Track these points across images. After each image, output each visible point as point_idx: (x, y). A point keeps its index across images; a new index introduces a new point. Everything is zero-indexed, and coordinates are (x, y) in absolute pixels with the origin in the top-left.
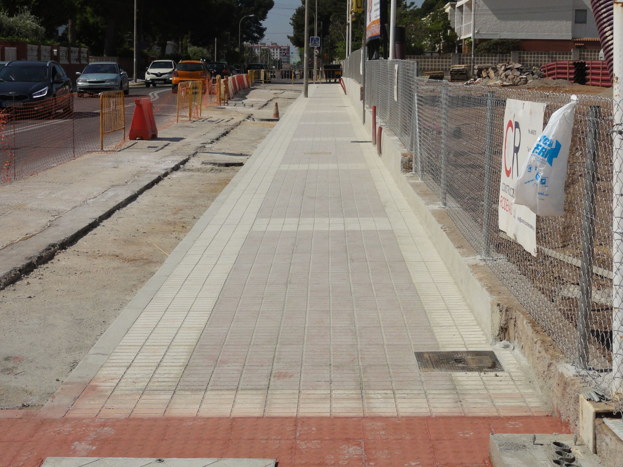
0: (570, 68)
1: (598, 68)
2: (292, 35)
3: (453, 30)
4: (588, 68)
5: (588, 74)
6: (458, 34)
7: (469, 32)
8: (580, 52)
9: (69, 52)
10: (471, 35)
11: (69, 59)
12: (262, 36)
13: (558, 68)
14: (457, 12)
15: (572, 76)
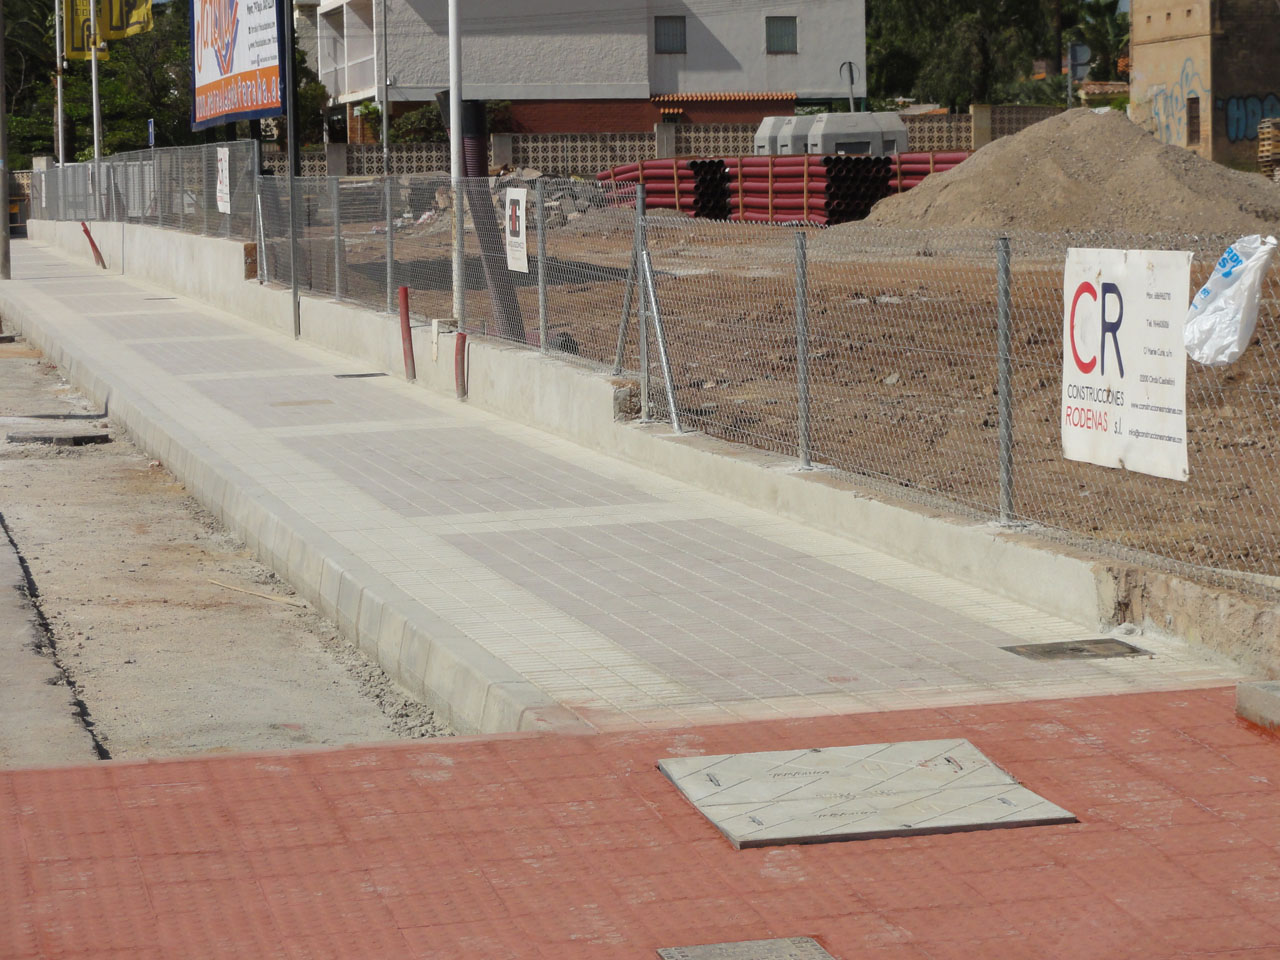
0: (682, 178)
1: (763, 177)
3: (312, 77)
4: (732, 177)
5: (735, 192)
6: (330, 90)
7: (365, 82)
8: (678, 131)
10: (372, 91)
13: (648, 178)
14: (322, 28)
15: (690, 200)
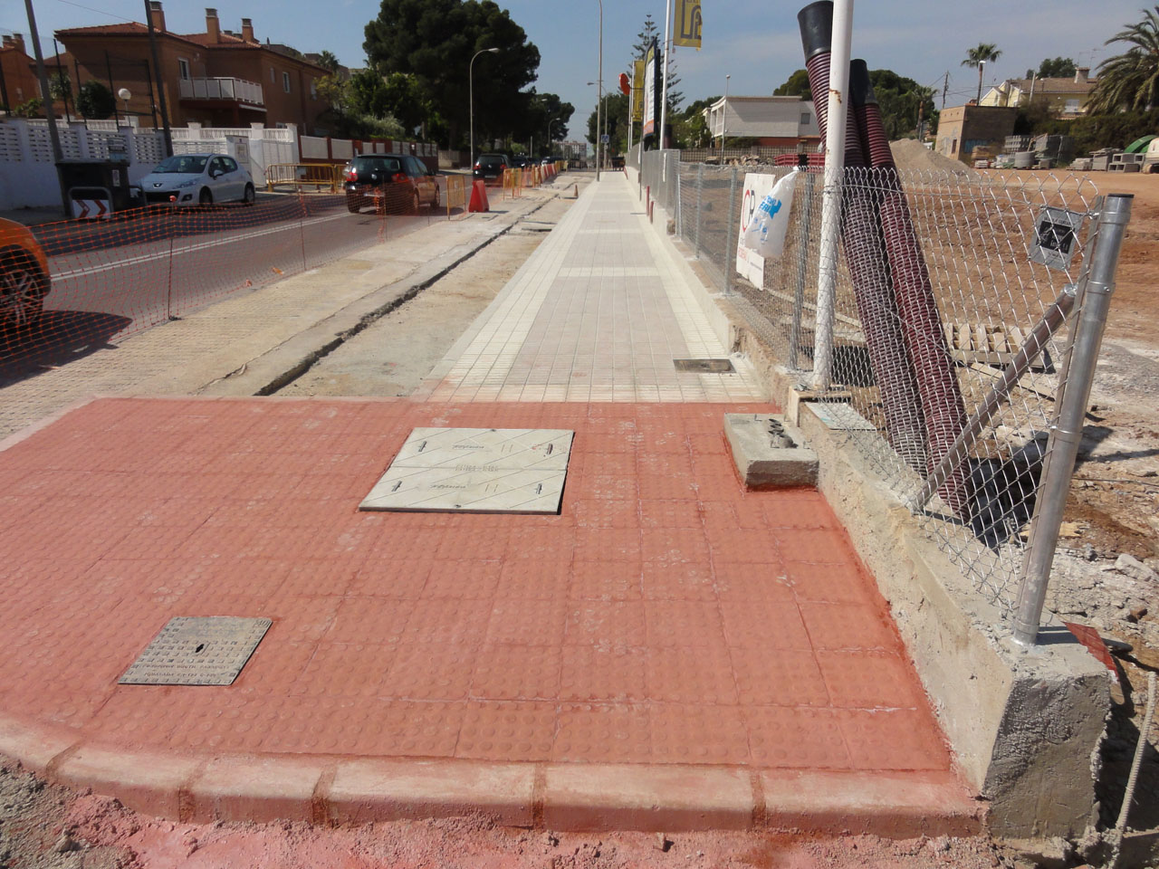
0: (795, 159)
1: (816, 159)
2: (588, 134)
3: (708, 130)
4: (809, 159)
6: (712, 133)
7: (720, 131)
8: (804, 146)
9: (423, 147)
10: (722, 134)
11: (423, 152)
12: (566, 135)
13: (786, 159)
14: (712, 116)
15: (797, 161)
